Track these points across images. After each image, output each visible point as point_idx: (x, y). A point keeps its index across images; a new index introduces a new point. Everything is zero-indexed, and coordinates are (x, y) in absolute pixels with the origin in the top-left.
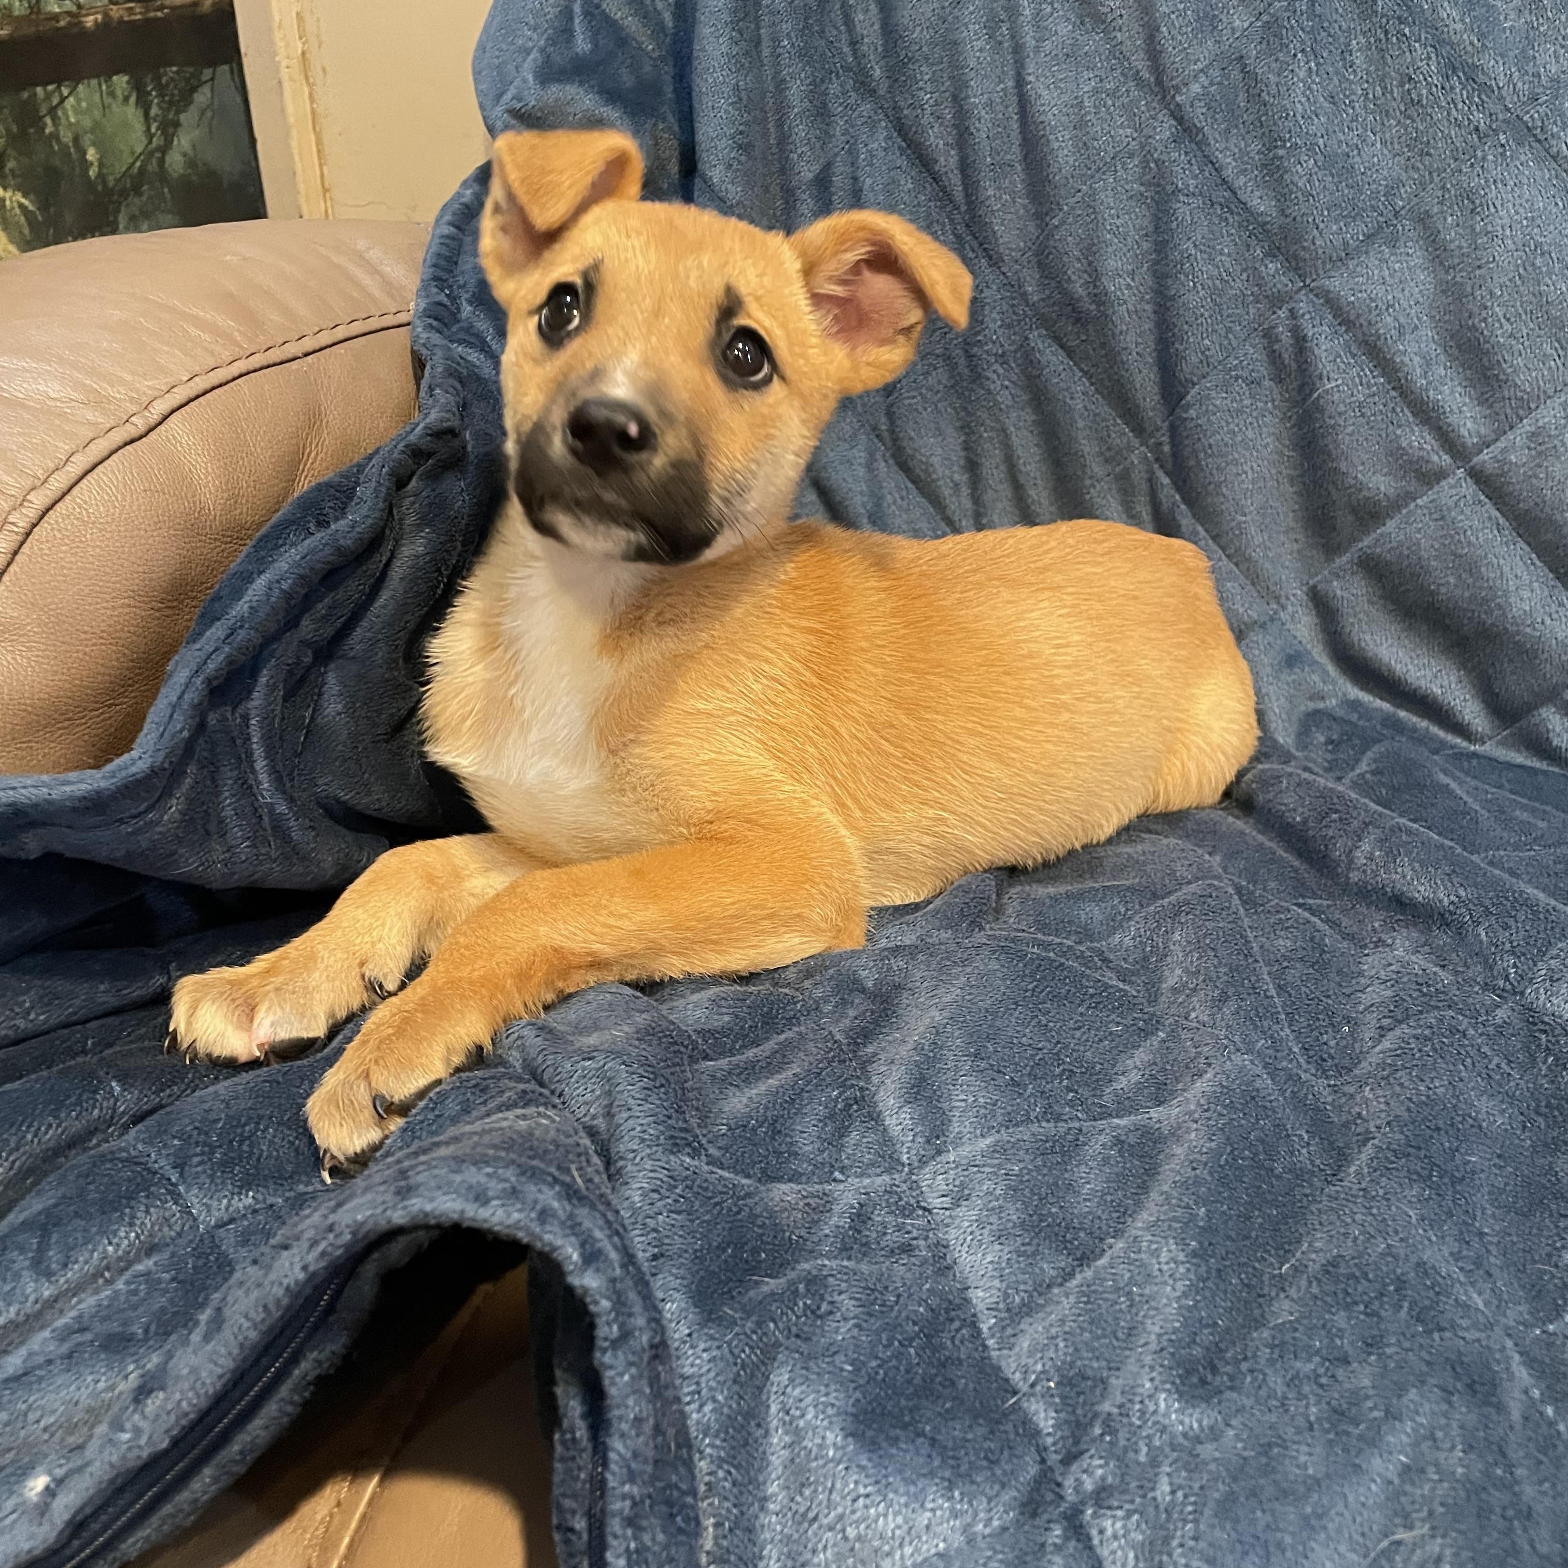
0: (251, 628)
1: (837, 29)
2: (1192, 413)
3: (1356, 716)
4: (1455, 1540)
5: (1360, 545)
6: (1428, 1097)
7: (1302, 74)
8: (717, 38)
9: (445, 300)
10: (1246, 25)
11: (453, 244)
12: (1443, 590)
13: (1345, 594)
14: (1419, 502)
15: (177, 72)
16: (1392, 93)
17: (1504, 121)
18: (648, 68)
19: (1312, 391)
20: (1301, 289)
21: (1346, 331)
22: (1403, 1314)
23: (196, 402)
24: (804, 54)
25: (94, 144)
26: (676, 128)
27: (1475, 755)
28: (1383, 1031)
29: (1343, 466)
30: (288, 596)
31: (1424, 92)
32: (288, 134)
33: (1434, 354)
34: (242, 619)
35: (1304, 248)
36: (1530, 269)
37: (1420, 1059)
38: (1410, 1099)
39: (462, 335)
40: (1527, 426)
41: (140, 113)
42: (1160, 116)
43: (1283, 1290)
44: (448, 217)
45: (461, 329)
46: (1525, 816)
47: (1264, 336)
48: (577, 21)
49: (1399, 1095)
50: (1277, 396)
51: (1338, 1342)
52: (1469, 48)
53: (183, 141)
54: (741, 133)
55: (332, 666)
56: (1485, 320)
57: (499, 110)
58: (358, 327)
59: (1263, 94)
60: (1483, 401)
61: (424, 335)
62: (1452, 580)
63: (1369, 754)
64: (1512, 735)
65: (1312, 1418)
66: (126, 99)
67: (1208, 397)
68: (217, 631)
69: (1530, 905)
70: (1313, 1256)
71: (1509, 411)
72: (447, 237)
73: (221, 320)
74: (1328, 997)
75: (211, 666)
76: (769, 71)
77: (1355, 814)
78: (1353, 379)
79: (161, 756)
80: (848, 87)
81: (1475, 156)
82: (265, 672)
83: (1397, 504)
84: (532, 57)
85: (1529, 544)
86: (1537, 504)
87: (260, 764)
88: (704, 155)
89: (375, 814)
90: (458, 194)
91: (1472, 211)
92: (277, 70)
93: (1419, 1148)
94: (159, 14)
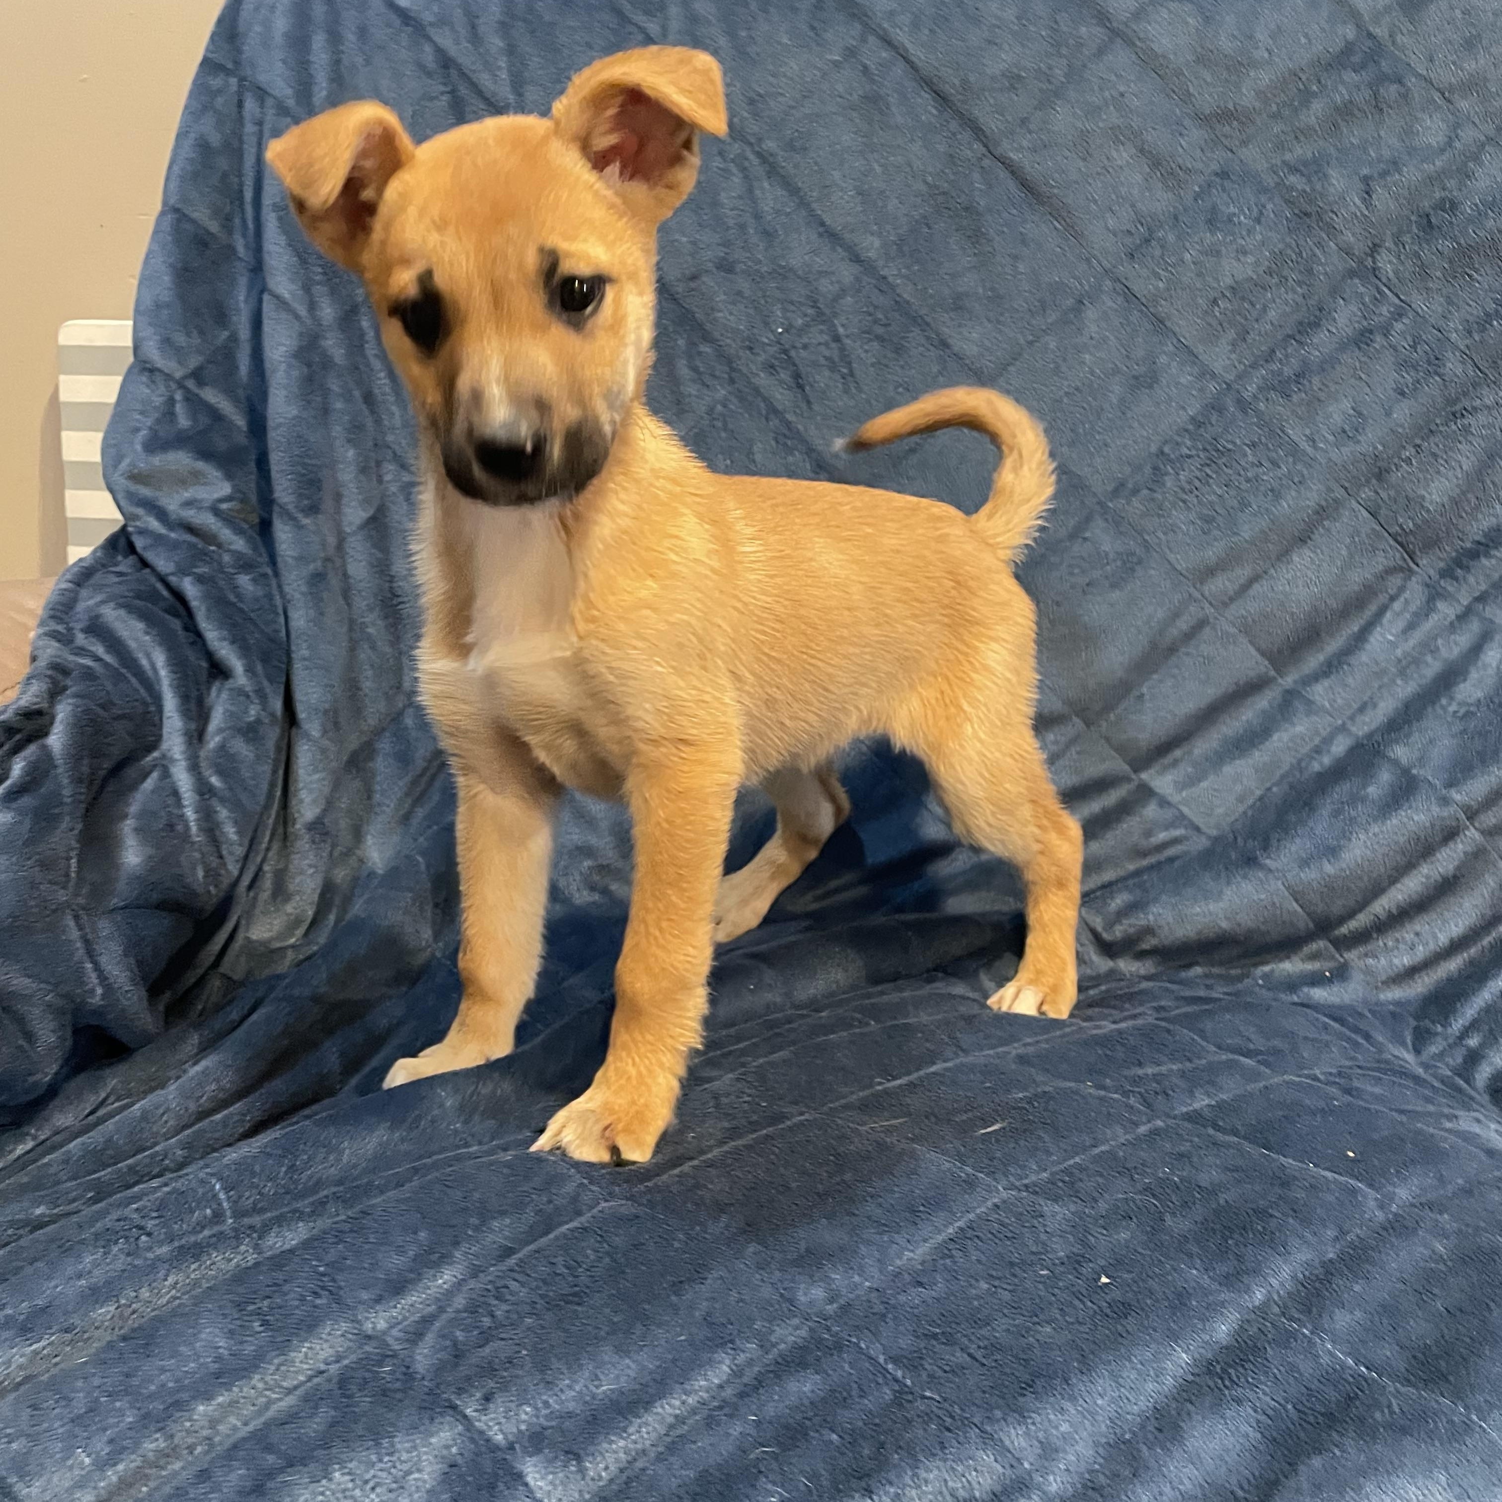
48: (178, 406)
84: (141, 434)
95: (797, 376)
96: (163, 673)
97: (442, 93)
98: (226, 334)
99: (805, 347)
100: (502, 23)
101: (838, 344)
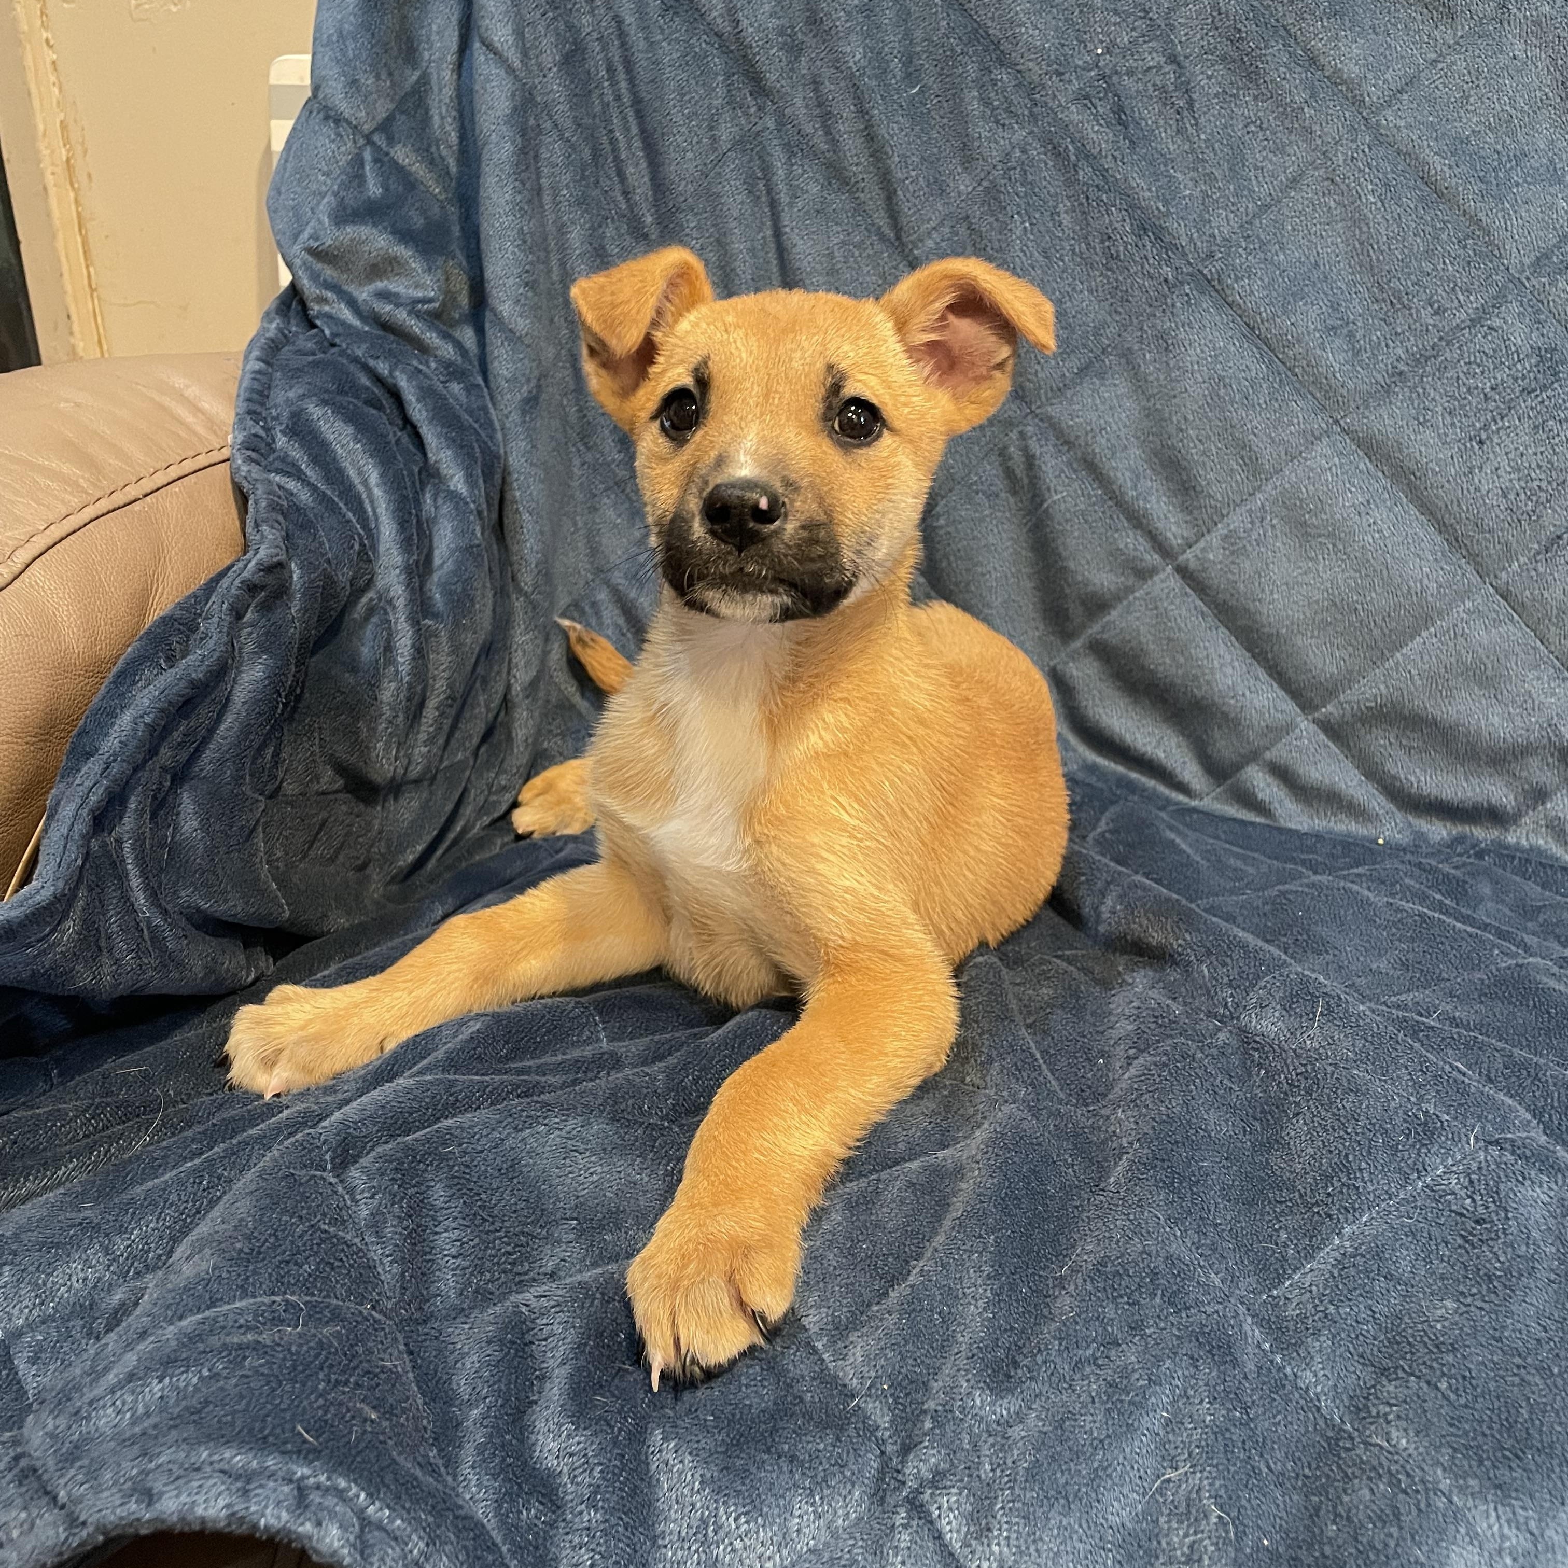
0: (123, 761)
1: (610, 179)
2: (942, 522)
3: (1095, 779)
4: (1210, 1472)
5: (1090, 631)
6: (1168, 1115)
7: (1018, 232)
8: (502, 188)
9: (262, 433)
10: (970, 189)
11: (264, 379)
12: (1161, 669)
13: (1080, 674)
14: (1137, 594)
16: (1095, 249)
17: (1188, 274)
18: (436, 209)
19: (1042, 502)
20: (1027, 415)
21: (1068, 451)
22: (1158, 1300)
23: (54, 549)
24: (582, 202)
26: (464, 263)
27: (1194, 810)
28: (1130, 1060)
29: (1072, 565)
30: (151, 728)
31: (1121, 249)
32: (54, 237)
33: (1141, 469)
34: (115, 755)
35: (1029, 380)
36: (1216, 399)
37: (1160, 1083)
38: (1153, 1119)
39: (277, 464)
40: (1221, 530)
42: (901, 266)
43: (1064, 1288)
44: (256, 353)
45: (278, 458)
46: (1239, 864)
47: (999, 455)
48: (367, 168)
49: (1145, 1116)
50: (1013, 506)
51: (1110, 1329)
52: (1156, 212)
54: (527, 272)
55: (186, 787)
56: (1181, 441)
57: (297, 248)
58: (188, 466)
59: (988, 249)
60: (1186, 509)
61: (245, 468)
62: (1168, 661)
63: (1107, 814)
64: (1225, 791)
65: (1093, 1394)
67: (954, 508)
68: (93, 767)
69: (1244, 946)
70: (1085, 1257)
71: (1205, 517)
72: (259, 372)
73: (66, 469)
74: (1084, 1036)
75: (93, 798)
76: (551, 218)
77: (1099, 875)
78: (1075, 491)
79: (61, 884)
80: (622, 231)
81: (1166, 304)
82: (133, 798)
83: (1118, 598)
84: (326, 200)
85: (1228, 628)
86: (1232, 595)
87: (135, 882)
88: (494, 292)
89: (231, 920)
90: (264, 329)
91: (1166, 349)
92: (42, 175)
93: (1163, 1160)
95: (1119, 110)
96: (378, 492)
98: (417, 73)
99: (1131, 73)
101: (1174, 67)
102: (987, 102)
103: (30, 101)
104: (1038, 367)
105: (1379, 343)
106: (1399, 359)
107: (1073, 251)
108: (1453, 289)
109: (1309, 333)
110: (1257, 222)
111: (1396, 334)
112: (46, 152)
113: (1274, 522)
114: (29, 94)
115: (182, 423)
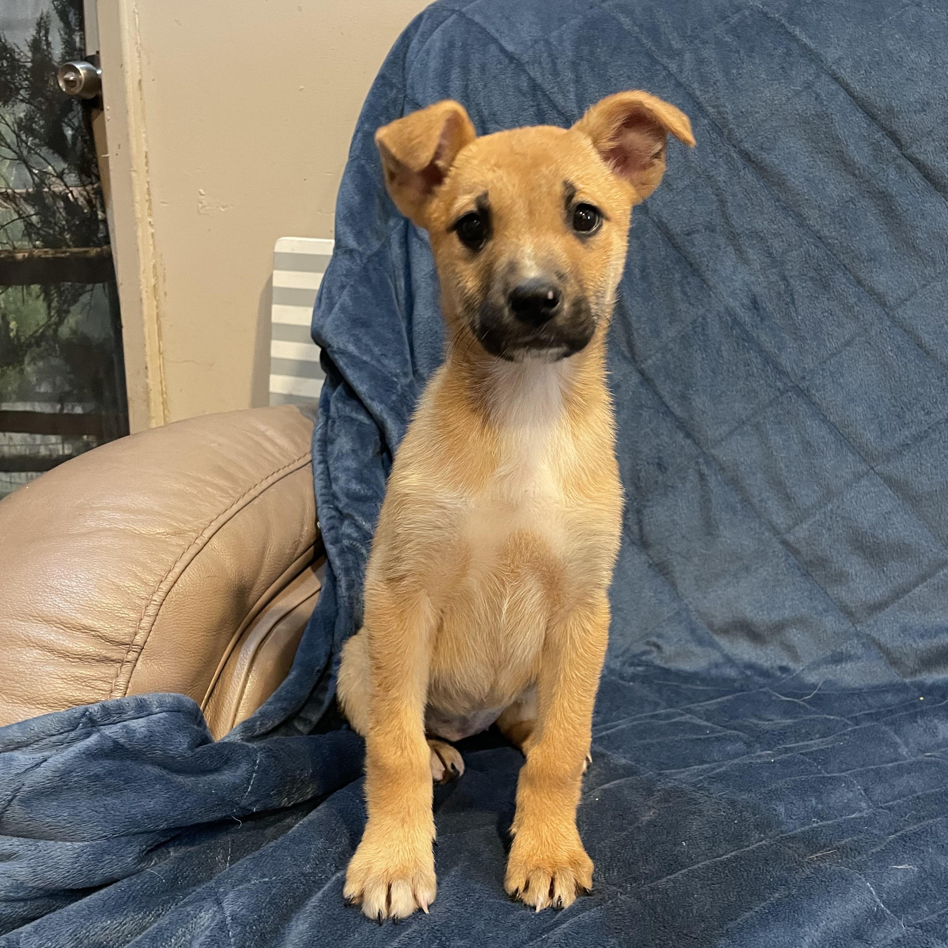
7: (700, 359)
10: (674, 335)
15: (71, 286)
16: (740, 370)
17: (791, 387)
20: (701, 453)
21: (723, 473)
25: (15, 319)
31: (755, 371)
32: (143, 326)
33: (763, 486)
35: (702, 435)
40: (807, 522)
41: (45, 305)
42: (634, 372)
52: (774, 354)
53: (71, 321)
58: (276, 476)
60: (789, 509)
66: (38, 297)
71: (800, 514)
92: (141, 293)
94: (63, 255)
95: (755, 302)
97: (532, 106)
100: (573, 63)
101: (785, 282)
102: (685, 293)
103: (138, 254)
104: (707, 429)
105: (895, 428)
106: (906, 437)
107: (729, 371)
108: (936, 402)
109: (856, 421)
110: (829, 362)
111: (905, 424)
112: (143, 280)
113: (838, 519)
114: (138, 250)
115: (268, 452)
